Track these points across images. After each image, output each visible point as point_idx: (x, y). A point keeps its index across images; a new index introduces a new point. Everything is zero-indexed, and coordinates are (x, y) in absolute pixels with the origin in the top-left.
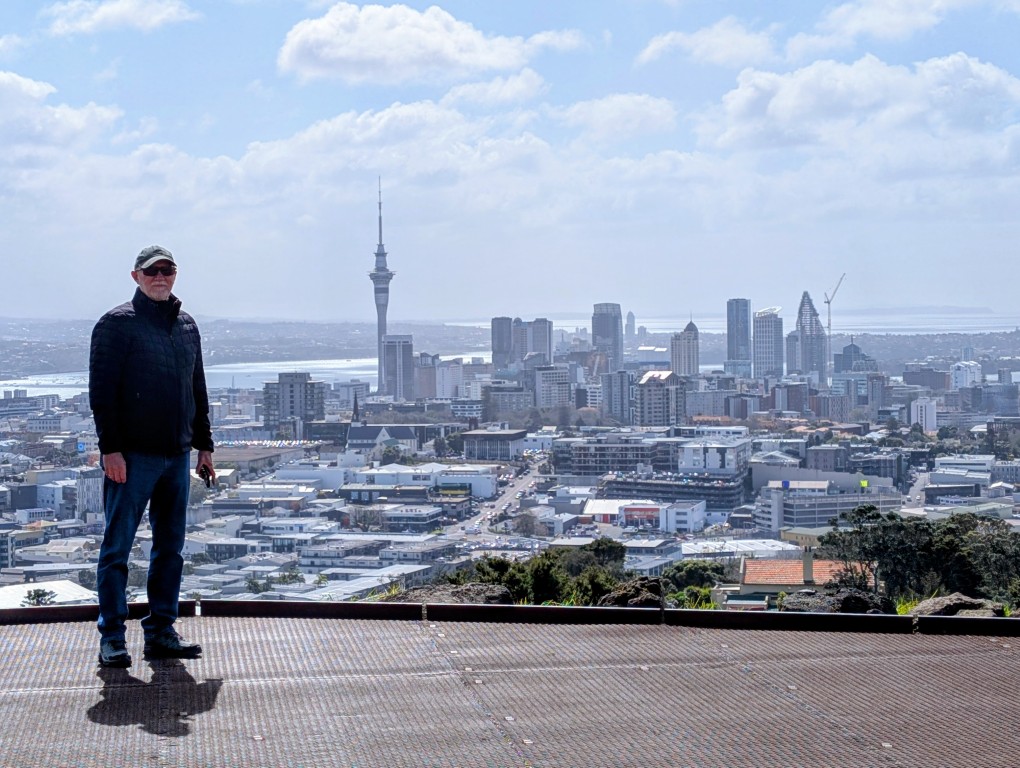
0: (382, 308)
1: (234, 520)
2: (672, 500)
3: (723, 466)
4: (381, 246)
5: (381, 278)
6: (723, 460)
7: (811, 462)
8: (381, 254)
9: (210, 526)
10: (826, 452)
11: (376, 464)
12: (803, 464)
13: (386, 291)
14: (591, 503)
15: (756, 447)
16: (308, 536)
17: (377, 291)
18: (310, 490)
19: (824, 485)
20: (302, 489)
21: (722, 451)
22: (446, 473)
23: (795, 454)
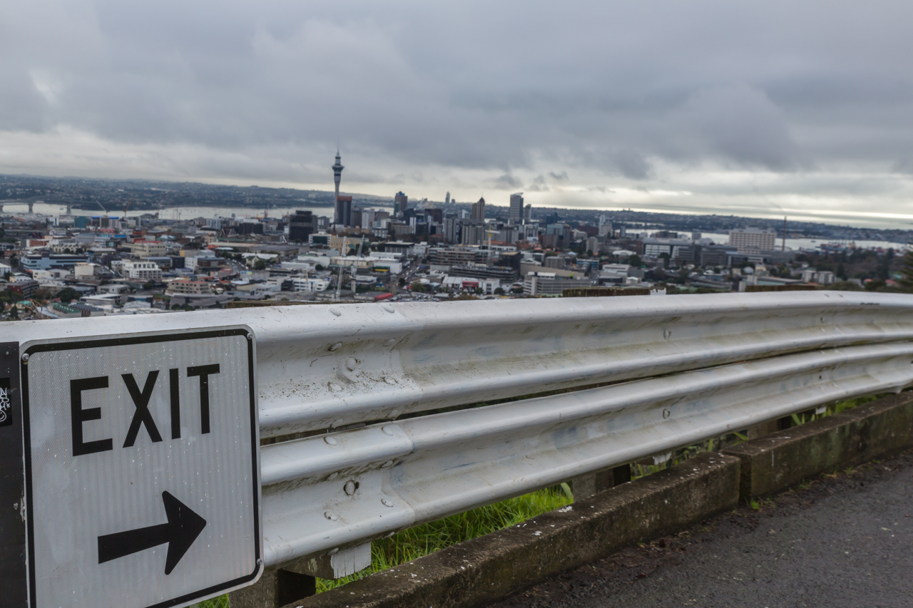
0: (337, 185)
2: (485, 279)
4: (338, 153)
5: (338, 169)
7: (547, 263)
8: (338, 158)
10: (554, 260)
12: (543, 265)
13: (339, 175)
14: (446, 278)
15: (522, 256)
17: (336, 175)
19: (553, 274)
22: (378, 261)
23: (539, 260)
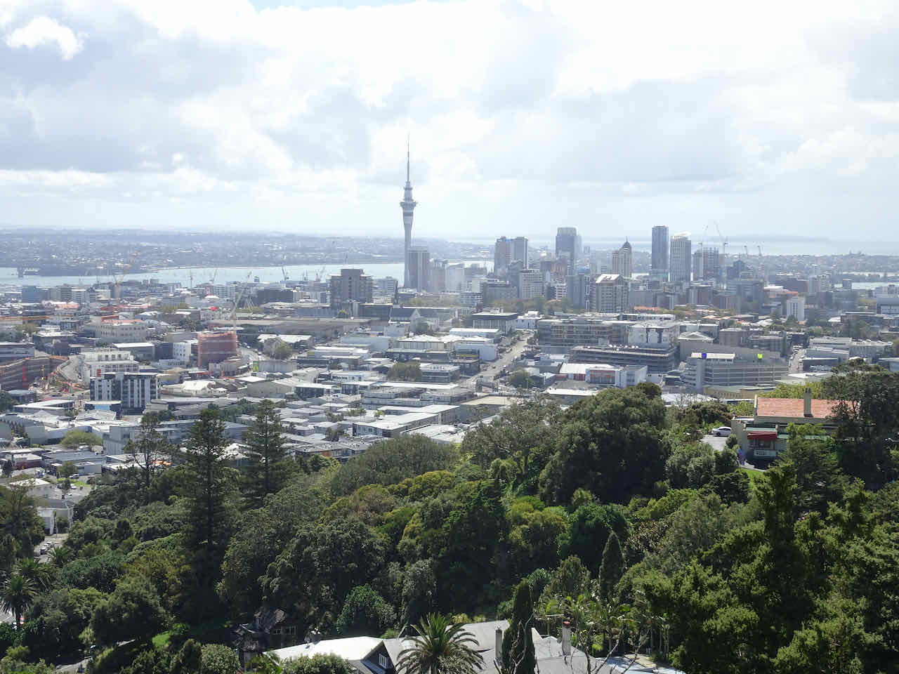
0: (408, 227)
1: (312, 371)
2: (624, 365)
3: (660, 341)
4: (408, 182)
5: (408, 206)
6: (660, 337)
7: (722, 341)
8: (408, 189)
9: (296, 375)
10: (731, 333)
11: (411, 334)
12: (715, 342)
13: (411, 214)
14: (565, 365)
15: (683, 329)
16: (367, 384)
17: (405, 214)
18: (366, 351)
19: (732, 356)
20: (360, 351)
21: (660, 331)
22: (461, 342)
23: (709, 334)
